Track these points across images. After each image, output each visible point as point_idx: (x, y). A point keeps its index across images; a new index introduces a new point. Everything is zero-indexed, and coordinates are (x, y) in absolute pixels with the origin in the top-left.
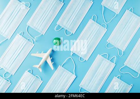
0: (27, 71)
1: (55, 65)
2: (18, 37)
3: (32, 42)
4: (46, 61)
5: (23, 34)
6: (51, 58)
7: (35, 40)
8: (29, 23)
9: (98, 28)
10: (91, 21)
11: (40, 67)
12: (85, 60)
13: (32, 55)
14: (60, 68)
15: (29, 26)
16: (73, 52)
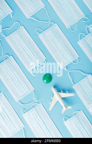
0: (65, 122)
1: (70, 91)
2: (26, 116)
3: (37, 105)
4: (62, 98)
5: (25, 111)
6: (62, 91)
7: (37, 101)
8: (17, 100)
9: (50, 31)
10: (41, 36)
11: (66, 107)
12: (78, 58)
13: (50, 109)
14: (75, 87)
15: (19, 101)
16: (65, 67)
